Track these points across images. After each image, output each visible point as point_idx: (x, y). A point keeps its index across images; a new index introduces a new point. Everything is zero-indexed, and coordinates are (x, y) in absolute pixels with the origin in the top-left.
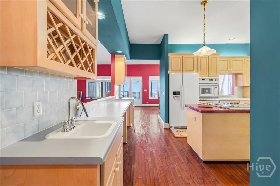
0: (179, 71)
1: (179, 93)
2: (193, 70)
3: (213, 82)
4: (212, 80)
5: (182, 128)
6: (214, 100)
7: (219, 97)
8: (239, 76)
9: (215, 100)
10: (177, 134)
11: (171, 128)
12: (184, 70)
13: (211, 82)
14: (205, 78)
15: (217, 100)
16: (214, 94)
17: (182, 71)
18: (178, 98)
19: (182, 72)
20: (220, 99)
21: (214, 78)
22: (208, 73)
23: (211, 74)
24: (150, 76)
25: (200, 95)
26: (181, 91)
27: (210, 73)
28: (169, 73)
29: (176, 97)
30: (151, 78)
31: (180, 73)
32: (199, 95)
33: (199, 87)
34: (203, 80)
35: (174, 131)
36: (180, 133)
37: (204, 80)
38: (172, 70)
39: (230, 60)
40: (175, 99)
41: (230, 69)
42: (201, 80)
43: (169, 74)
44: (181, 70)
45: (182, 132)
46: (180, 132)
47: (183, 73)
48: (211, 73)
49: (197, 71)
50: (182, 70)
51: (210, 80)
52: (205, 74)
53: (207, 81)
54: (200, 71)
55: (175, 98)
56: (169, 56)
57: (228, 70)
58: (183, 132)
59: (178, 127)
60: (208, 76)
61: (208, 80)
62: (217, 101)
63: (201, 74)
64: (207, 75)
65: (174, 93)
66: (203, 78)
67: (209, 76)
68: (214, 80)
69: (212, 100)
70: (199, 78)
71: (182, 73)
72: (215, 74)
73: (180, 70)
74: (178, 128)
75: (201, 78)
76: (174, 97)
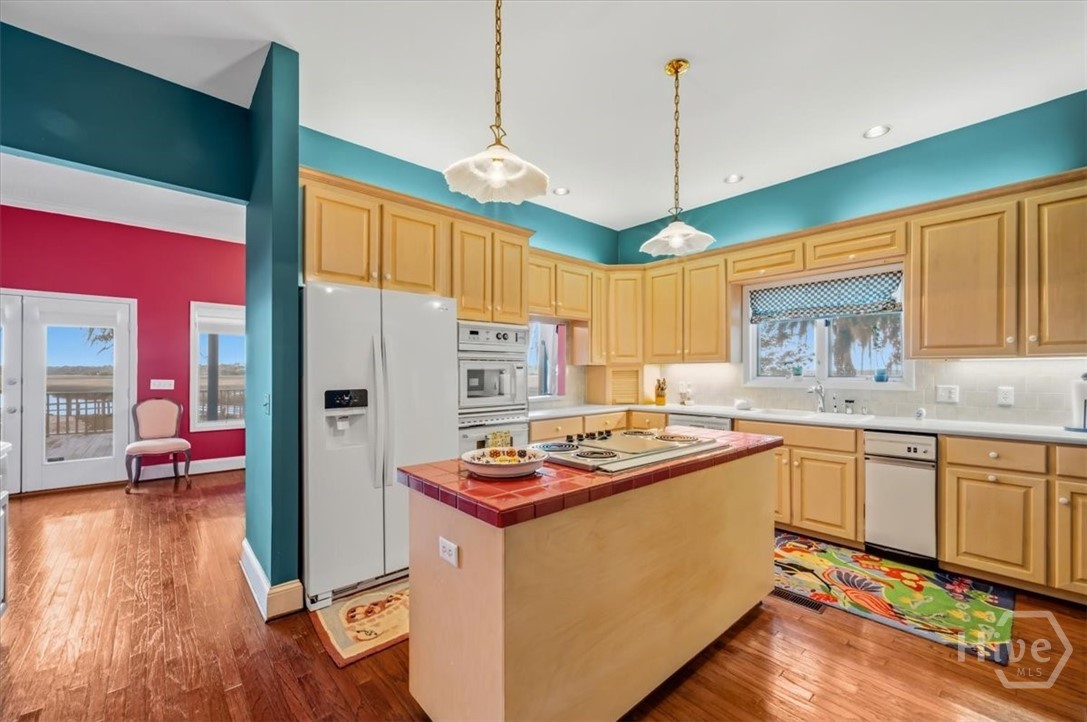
0: (362, 278)
1: (359, 398)
2: (431, 283)
3: (509, 346)
4: (505, 337)
5: (381, 581)
6: (511, 420)
7: (531, 406)
8: (578, 330)
9: (516, 419)
10: (351, 634)
11: (312, 607)
12: (389, 276)
13: (501, 346)
14: (483, 328)
15: (522, 418)
16: (514, 396)
17: (376, 283)
18: (359, 423)
19: (381, 287)
20: (533, 414)
21: (511, 330)
22: (490, 308)
23: (504, 313)
24: (193, 304)
25: (462, 404)
26: (375, 387)
27: (499, 308)
28: (301, 284)
29: (344, 418)
30: (204, 316)
31: (371, 291)
32: (459, 402)
33: (456, 363)
34: (472, 333)
35: (331, 620)
36: (367, 624)
37: (476, 333)
38: (323, 268)
39: (556, 266)
40: (338, 433)
41: (556, 300)
42: (465, 334)
43: (301, 288)
44: (375, 274)
45: (377, 609)
46: (369, 612)
47: (383, 290)
48: (502, 307)
49: (449, 292)
50: (378, 275)
51: (497, 336)
52: (479, 310)
53: (487, 342)
54: (463, 293)
55: (341, 425)
56: (301, 182)
57: (551, 306)
58: (382, 605)
59: (359, 584)
60: (490, 320)
61: (492, 336)
62: (522, 425)
63: (462, 308)
64: (488, 316)
65: (334, 399)
66: (474, 325)
67: (495, 320)
68: (512, 337)
69: (506, 421)
70: (458, 324)
71: (379, 290)
72: (516, 313)
73: (369, 277)
74: (360, 588)
75: (466, 326)
76: (332, 420)
